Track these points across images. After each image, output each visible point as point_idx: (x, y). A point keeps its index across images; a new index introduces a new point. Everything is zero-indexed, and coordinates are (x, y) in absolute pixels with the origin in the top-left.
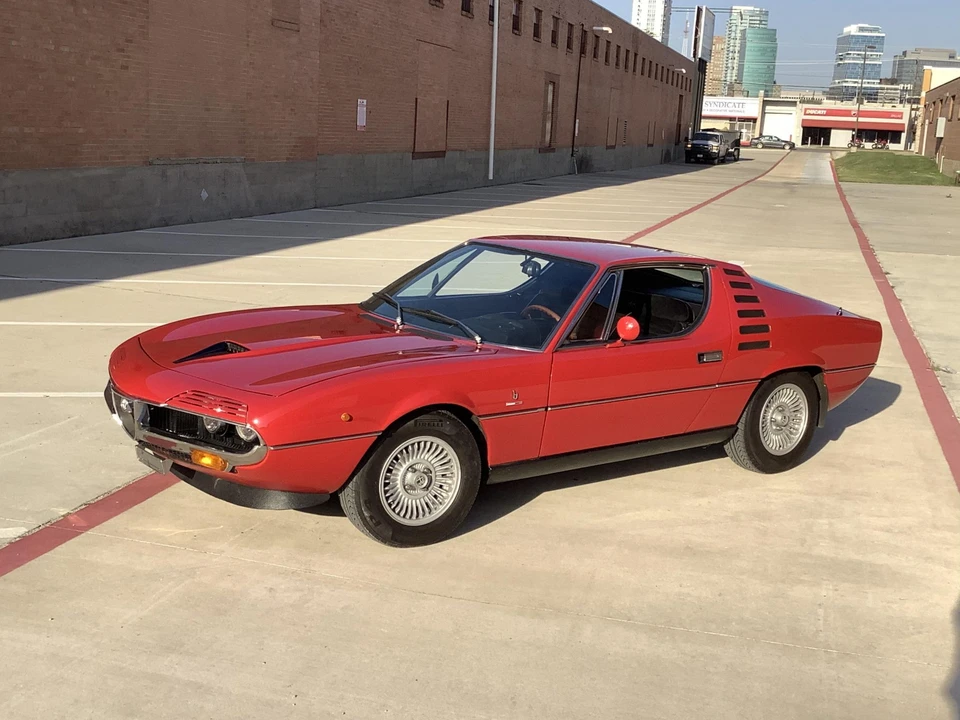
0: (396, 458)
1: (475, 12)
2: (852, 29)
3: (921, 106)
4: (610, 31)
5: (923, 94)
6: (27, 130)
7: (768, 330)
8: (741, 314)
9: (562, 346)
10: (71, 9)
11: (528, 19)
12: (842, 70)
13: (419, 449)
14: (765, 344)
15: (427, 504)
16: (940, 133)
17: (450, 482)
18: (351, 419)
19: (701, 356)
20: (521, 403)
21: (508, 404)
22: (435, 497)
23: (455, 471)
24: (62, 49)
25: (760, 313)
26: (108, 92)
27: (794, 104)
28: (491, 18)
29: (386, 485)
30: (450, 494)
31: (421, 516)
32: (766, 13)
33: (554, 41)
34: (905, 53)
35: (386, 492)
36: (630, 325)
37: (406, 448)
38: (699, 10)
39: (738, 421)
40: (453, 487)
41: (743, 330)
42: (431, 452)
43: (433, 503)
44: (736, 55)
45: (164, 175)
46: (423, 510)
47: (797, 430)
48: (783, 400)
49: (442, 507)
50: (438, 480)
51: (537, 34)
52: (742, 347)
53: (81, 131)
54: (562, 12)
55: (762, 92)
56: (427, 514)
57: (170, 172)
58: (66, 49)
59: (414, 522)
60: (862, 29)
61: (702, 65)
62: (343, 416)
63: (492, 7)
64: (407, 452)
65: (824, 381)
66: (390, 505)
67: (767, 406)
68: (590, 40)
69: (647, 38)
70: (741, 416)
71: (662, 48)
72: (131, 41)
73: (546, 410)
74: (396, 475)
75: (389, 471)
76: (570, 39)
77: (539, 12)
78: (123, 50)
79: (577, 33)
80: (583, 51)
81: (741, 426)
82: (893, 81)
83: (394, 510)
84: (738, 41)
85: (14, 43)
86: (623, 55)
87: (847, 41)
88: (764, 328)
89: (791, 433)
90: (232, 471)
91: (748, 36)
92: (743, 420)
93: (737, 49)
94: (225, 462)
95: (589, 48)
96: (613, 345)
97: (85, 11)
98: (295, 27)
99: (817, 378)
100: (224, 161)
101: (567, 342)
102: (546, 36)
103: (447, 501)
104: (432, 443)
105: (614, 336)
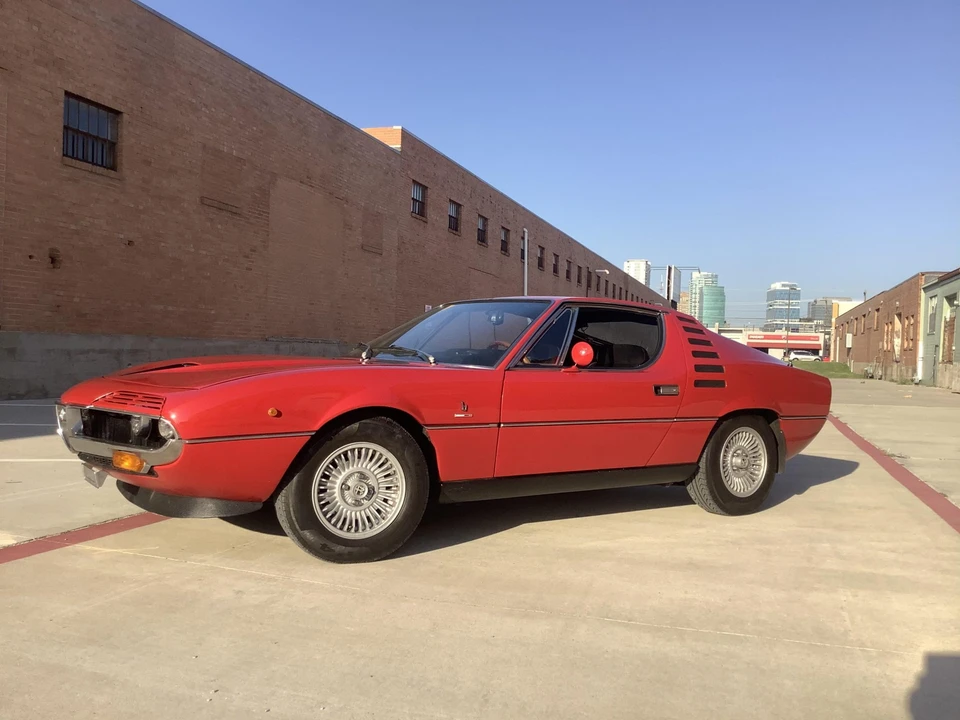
0: (333, 463)
1: (511, 252)
2: (777, 286)
3: (833, 328)
4: (608, 272)
5: (833, 320)
6: (170, 308)
7: (722, 371)
8: (695, 354)
9: (516, 366)
10: (209, 224)
11: (550, 261)
12: (772, 313)
13: (359, 458)
14: (720, 384)
15: (368, 518)
16: (849, 345)
17: (393, 496)
18: (279, 414)
19: (657, 389)
20: (471, 415)
21: (456, 415)
22: (379, 511)
23: (399, 484)
24: (201, 252)
25: (714, 355)
26: (235, 286)
27: (741, 331)
28: (523, 257)
29: (321, 491)
30: (394, 509)
31: (360, 530)
32: (716, 276)
33: (568, 276)
34: (815, 301)
35: (320, 500)
36: (584, 352)
37: (345, 454)
38: (670, 269)
39: (699, 461)
40: (397, 501)
41: (698, 368)
42: (374, 460)
43: (376, 518)
44: (697, 304)
45: (277, 349)
46: (364, 524)
47: (757, 475)
48: (742, 443)
49: (383, 522)
50: (382, 493)
51: (556, 270)
52: (697, 383)
53: (213, 312)
54: (573, 257)
55: (717, 324)
56: (368, 529)
57: (282, 346)
58: (204, 253)
59: (352, 536)
60: (783, 285)
61: (674, 304)
62: (270, 411)
63: (523, 251)
64: (347, 459)
65: (781, 427)
66: (325, 514)
67: (727, 447)
68: (594, 279)
69: (635, 282)
70: (701, 456)
71: (645, 289)
72: (254, 251)
73: (499, 426)
74: (335, 483)
75: (325, 476)
76: (579, 277)
77: (556, 256)
78: (247, 257)
79: (584, 273)
80: (589, 286)
81: (702, 464)
82: (809, 320)
83: (329, 520)
84: (698, 296)
85: (163, 244)
86: (617, 292)
87: (773, 295)
88: (719, 369)
89: (751, 478)
90: (151, 472)
91: (705, 291)
92: (703, 460)
93: (697, 300)
94: (142, 462)
95: (594, 283)
96: (569, 369)
97: (219, 226)
98: (379, 251)
99: (772, 425)
100: (325, 342)
101: (521, 364)
102: (562, 273)
103: (389, 516)
104: (375, 452)
105: (569, 362)
